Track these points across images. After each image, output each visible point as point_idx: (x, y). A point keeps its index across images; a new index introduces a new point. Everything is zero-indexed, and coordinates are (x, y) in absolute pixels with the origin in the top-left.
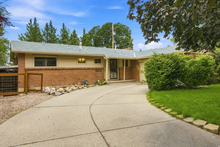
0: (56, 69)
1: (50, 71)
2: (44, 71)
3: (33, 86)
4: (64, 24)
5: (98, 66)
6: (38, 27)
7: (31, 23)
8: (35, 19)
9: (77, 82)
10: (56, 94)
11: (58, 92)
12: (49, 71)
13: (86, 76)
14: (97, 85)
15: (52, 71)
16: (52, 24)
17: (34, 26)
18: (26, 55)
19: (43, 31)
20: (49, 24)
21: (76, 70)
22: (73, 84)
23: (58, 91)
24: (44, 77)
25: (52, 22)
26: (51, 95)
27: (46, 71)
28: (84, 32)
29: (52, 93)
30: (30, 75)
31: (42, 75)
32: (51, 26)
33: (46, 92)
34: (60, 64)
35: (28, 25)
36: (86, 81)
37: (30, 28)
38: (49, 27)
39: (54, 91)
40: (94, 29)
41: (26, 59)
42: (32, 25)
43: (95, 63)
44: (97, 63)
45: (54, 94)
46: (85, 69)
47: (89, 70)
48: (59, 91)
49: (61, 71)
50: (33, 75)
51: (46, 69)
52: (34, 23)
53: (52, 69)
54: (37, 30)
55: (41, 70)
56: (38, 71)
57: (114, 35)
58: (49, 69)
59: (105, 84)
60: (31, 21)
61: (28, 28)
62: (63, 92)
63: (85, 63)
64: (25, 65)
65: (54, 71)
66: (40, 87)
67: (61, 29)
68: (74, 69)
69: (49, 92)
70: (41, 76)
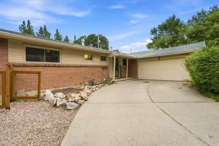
0: (59, 66)
1: (51, 68)
2: (42, 68)
3: (23, 90)
4: (57, 30)
5: (104, 63)
6: (32, 29)
7: (24, 25)
8: (29, 22)
9: (84, 82)
10: (68, 107)
11: (72, 102)
12: (49, 68)
13: (93, 74)
14: (106, 85)
15: (54, 68)
16: (47, 29)
17: (27, 28)
18: (10, 43)
19: (37, 34)
20: (43, 28)
21: (83, 68)
22: (79, 84)
23: (70, 100)
24: (42, 77)
25: (46, 27)
26: (58, 107)
27: (45, 68)
28: (75, 39)
29: (61, 105)
30: (19, 74)
31: (39, 73)
32: (45, 30)
33: (48, 101)
34: (65, 60)
35: (21, 26)
36: (94, 80)
37: (23, 30)
38: (43, 30)
39: (64, 101)
40: (81, 38)
41: (9, 49)
42: (25, 27)
43: (101, 60)
44: (103, 61)
45: (64, 106)
46: (92, 67)
47: (96, 68)
48: (72, 100)
49: (65, 68)
50: (24, 74)
51: (45, 66)
52: (28, 26)
53: (55, 66)
54: (31, 32)
55: (37, 66)
56: (32, 68)
57: (99, 43)
58: (49, 66)
59: (113, 82)
60: (24, 22)
61: (21, 29)
62: (80, 101)
63: (92, 60)
64: (9, 58)
65: (57, 68)
66: (37, 91)
67: (55, 34)
68: (81, 66)
69: (54, 103)
70: (38, 75)
